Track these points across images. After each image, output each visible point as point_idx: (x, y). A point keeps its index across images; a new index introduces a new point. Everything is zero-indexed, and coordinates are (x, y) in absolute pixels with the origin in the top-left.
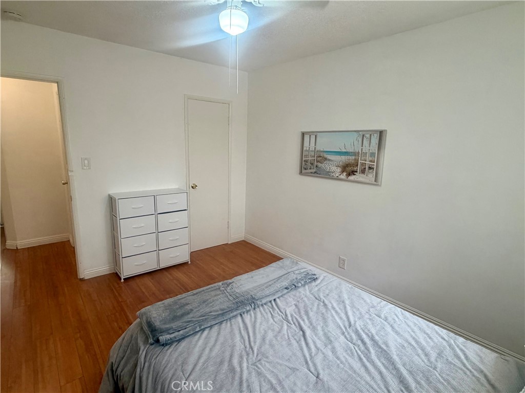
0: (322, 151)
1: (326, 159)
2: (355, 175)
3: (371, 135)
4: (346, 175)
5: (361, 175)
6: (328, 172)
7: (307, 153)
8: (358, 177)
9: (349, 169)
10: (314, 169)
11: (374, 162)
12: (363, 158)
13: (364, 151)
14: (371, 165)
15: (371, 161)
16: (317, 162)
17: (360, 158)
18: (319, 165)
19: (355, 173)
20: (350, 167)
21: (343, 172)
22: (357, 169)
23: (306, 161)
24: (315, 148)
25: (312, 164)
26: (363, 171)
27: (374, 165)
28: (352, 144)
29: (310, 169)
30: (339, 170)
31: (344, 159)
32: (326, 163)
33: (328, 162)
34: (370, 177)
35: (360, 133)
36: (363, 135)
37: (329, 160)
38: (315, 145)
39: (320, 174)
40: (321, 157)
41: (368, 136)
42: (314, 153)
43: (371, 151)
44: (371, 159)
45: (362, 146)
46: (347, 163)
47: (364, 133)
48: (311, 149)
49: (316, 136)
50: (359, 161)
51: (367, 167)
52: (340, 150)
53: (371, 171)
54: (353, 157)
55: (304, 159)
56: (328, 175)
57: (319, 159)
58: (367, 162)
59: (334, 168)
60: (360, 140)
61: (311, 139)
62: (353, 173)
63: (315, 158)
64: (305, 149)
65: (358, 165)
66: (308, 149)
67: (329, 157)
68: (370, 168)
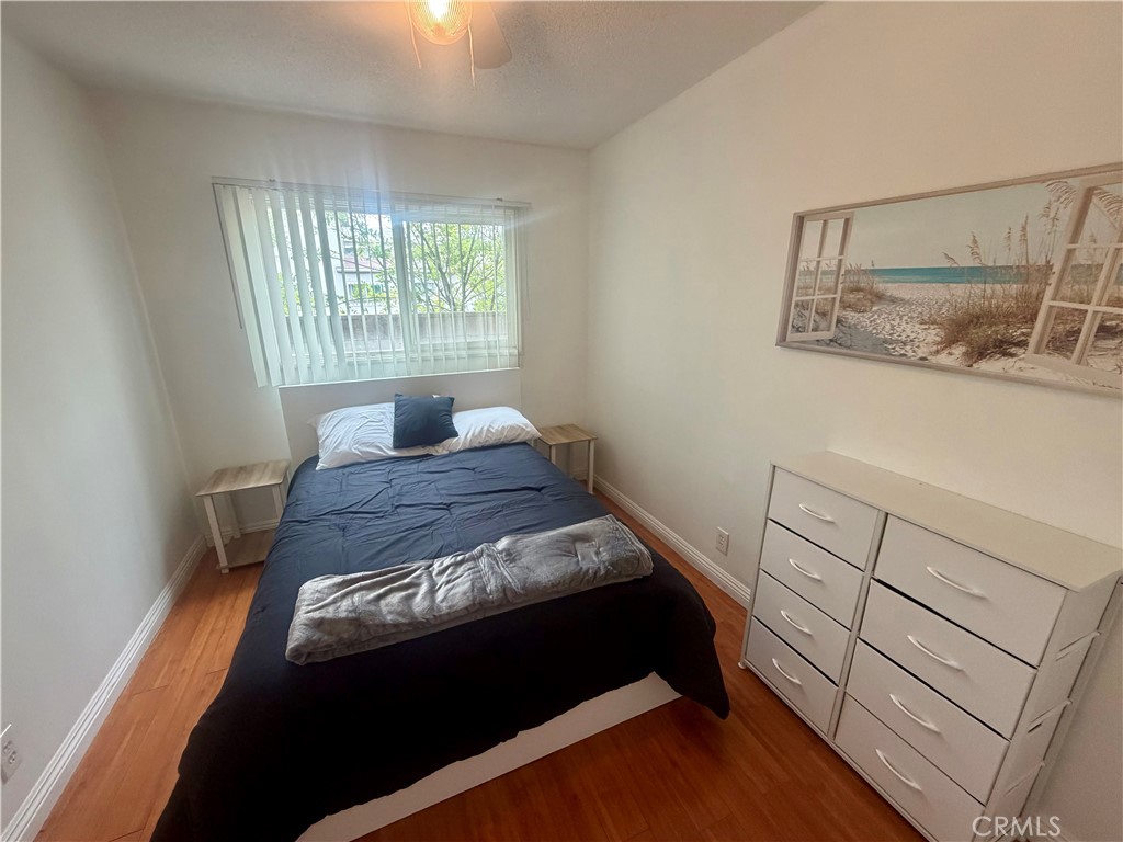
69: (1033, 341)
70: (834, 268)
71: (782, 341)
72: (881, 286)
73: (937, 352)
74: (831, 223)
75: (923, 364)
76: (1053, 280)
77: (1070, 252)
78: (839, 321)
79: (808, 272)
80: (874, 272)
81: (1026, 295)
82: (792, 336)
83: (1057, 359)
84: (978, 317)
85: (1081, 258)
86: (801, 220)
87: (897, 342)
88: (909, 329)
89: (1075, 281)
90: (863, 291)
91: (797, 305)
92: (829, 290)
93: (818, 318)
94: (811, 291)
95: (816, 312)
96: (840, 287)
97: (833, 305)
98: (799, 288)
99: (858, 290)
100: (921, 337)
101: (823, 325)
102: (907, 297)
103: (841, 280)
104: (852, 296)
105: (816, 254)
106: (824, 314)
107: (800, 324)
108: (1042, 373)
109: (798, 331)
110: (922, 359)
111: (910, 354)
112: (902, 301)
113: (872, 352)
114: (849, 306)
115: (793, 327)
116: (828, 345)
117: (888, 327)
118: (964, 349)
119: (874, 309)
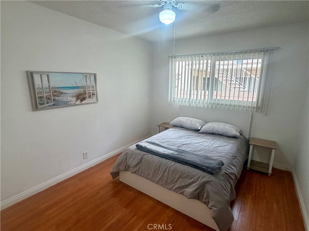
0: (57, 88)
1: (62, 93)
2: (86, 100)
3: (90, 76)
4: (80, 101)
5: (89, 99)
6: (66, 102)
7: (41, 90)
8: (87, 101)
9: (81, 97)
10: (52, 102)
11: (94, 91)
12: (88, 89)
13: (88, 85)
14: (93, 92)
15: (93, 91)
16: (54, 96)
17: (86, 89)
18: (57, 98)
19: (85, 99)
20: (82, 95)
21: (77, 100)
22: (86, 96)
23: (41, 98)
24: (49, 85)
25: (49, 99)
26: (90, 97)
27: (94, 92)
28: (80, 81)
29: (47, 103)
30: (74, 99)
31: (76, 91)
32: (63, 96)
33: (63, 95)
34: (94, 99)
35: (84, 74)
36: (86, 76)
37: (65, 93)
38: (49, 83)
39: (59, 105)
40: (56, 92)
41: (89, 76)
42: (49, 89)
43: (92, 85)
44: (92, 89)
45: (86, 82)
46: (79, 94)
47: (86, 75)
48: (44, 86)
49: (48, 76)
50: (87, 91)
51: (91, 94)
52: (72, 86)
53: (94, 96)
54: (83, 89)
55: (37, 96)
56: (66, 104)
57: (55, 94)
58: (91, 91)
59: (70, 99)
60: (85, 79)
61: (43, 78)
62: (84, 99)
63: (51, 94)
64: (36, 87)
65: (86, 94)
66: (41, 87)
67: (64, 91)
68: (93, 94)
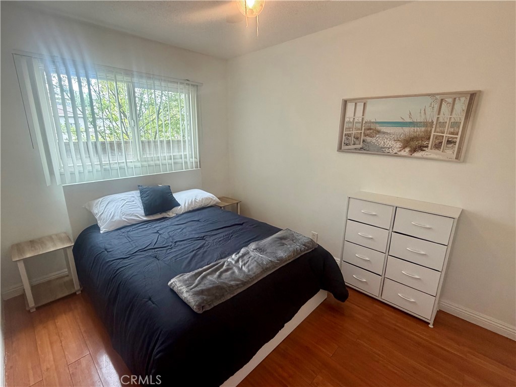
69: (430, 145)
70: (361, 121)
71: (340, 149)
72: (379, 128)
73: (400, 151)
74: (358, 104)
75: (396, 155)
76: (434, 126)
77: (438, 118)
78: (364, 141)
79: (349, 122)
80: (376, 123)
81: (427, 131)
82: (344, 147)
83: (437, 151)
84: (413, 139)
85: (441, 120)
86: (345, 102)
87: (386, 148)
88: (390, 143)
89: (440, 127)
90: (372, 130)
91: (345, 135)
92: (359, 129)
93: (355, 140)
94: (351, 130)
95: (354, 137)
96: (363, 128)
97: (361, 135)
98: (346, 128)
99: (370, 129)
100: (395, 145)
101: (357, 142)
102: (389, 132)
103: (364, 125)
104: (368, 131)
105: (353, 115)
106: (357, 138)
107: (348, 142)
108: (433, 156)
109: (347, 145)
110: (396, 153)
111: (391, 152)
112: (387, 133)
113: (377, 152)
114: (367, 135)
115: (344, 143)
116: (360, 150)
117: (382, 142)
118: (409, 149)
119: (377, 136)
